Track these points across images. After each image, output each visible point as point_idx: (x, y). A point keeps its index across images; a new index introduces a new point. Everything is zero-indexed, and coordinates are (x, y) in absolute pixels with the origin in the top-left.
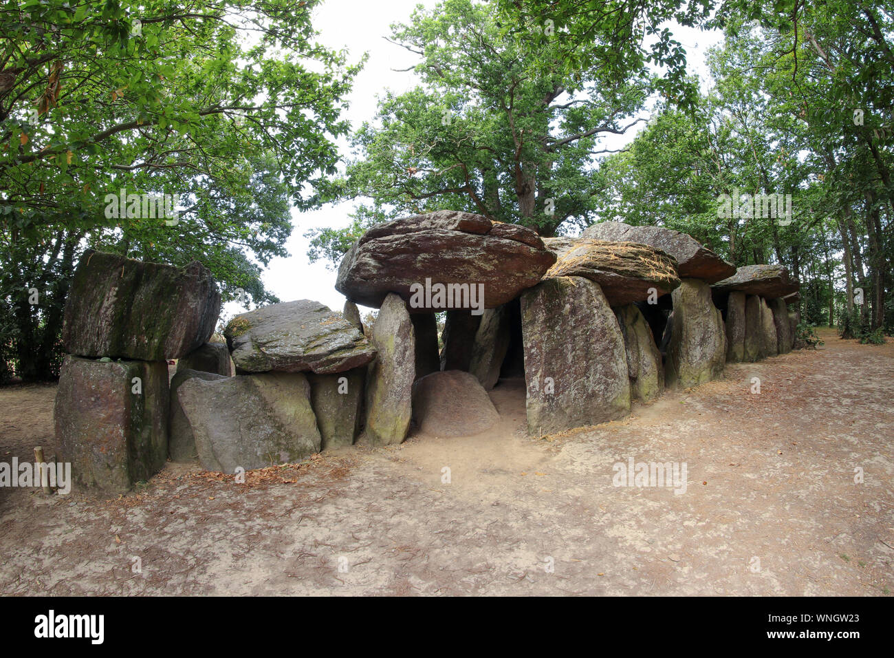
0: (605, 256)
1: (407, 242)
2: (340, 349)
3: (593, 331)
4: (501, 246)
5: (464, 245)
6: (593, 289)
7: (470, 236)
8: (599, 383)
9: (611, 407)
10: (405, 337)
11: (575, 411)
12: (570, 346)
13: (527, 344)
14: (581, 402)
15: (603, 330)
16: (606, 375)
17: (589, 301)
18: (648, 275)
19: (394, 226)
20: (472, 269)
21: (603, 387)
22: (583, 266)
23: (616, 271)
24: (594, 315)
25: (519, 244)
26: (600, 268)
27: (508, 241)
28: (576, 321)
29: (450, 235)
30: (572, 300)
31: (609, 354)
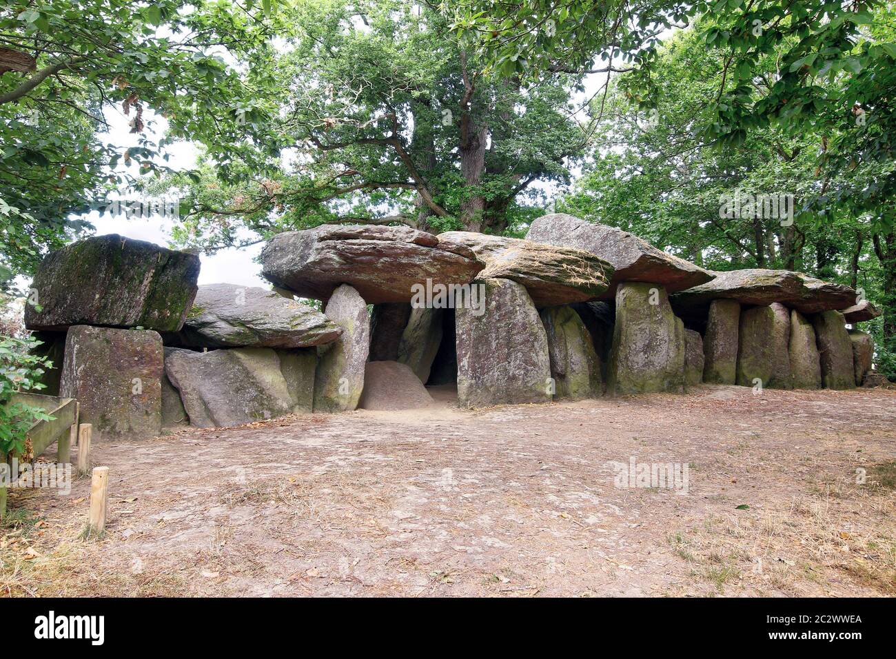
0: (530, 263)
1: (374, 248)
2: (316, 327)
3: (515, 325)
4: (443, 256)
5: (417, 254)
6: (518, 290)
7: (422, 248)
8: (519, 369)
9: (531, 390)
10: (362, 321)
11: (498, 390)
12: (494, 335)
13: (459, 331)
14: (503, 383)
15: (524, 324)
16: (525, 362)
17: (513, 300)
18: (567, 280)
19: (361, 232)
20: (420, 271)
21: (522, 372)
22: (510, 270)
23: (538, 276)
24: (516, 312)
25: (457, 256)
26: (524, 273)
27: (449, 253)
28: (500, 316)
29: (409, 247)
30: (497, 298)
31: (529, 345)
